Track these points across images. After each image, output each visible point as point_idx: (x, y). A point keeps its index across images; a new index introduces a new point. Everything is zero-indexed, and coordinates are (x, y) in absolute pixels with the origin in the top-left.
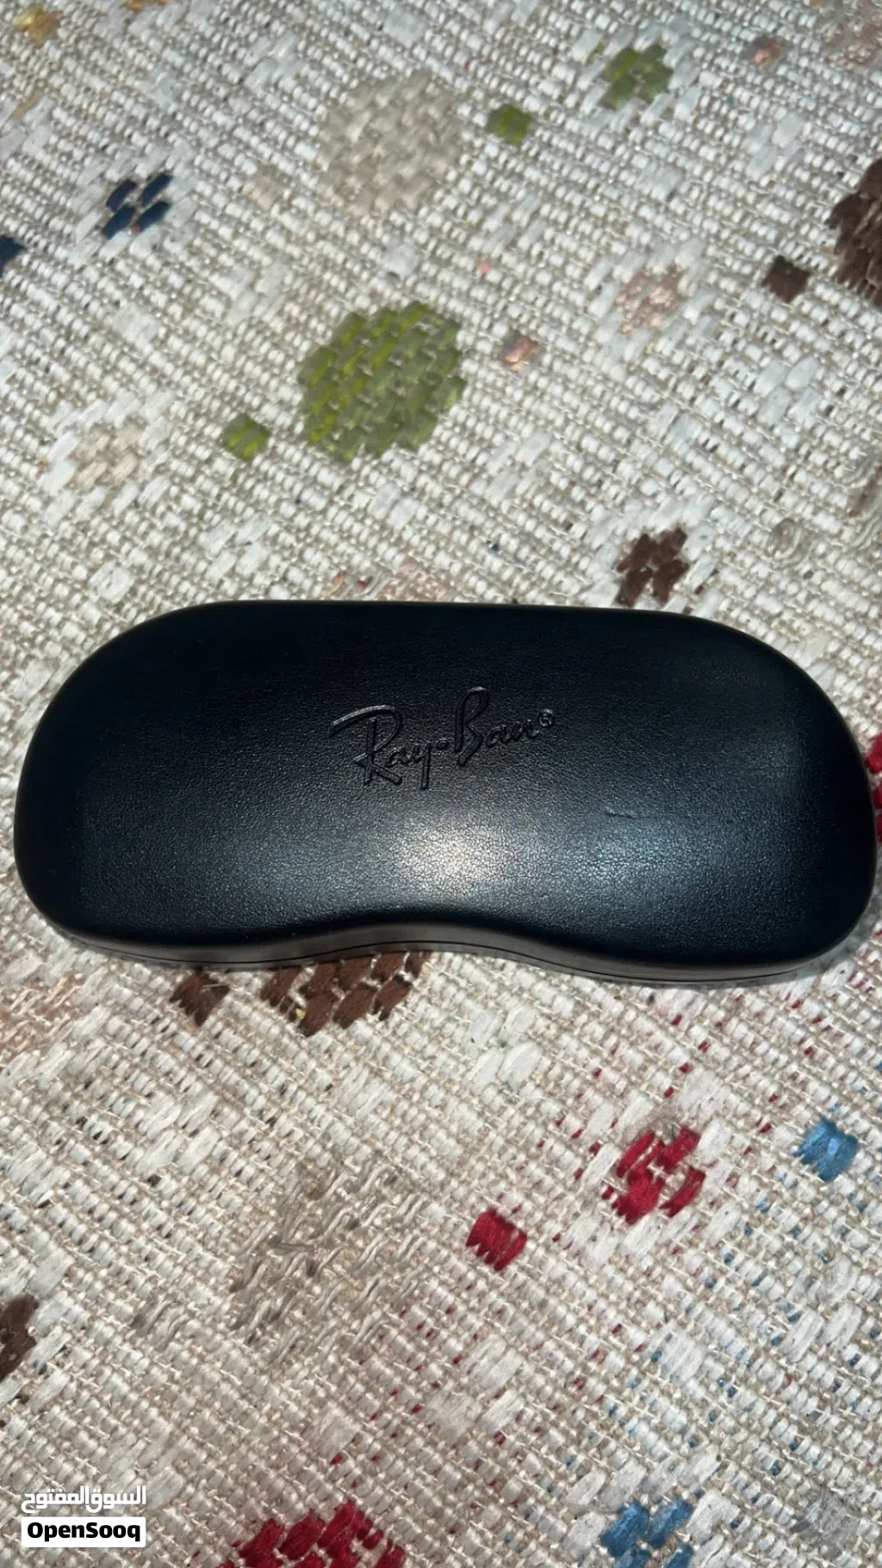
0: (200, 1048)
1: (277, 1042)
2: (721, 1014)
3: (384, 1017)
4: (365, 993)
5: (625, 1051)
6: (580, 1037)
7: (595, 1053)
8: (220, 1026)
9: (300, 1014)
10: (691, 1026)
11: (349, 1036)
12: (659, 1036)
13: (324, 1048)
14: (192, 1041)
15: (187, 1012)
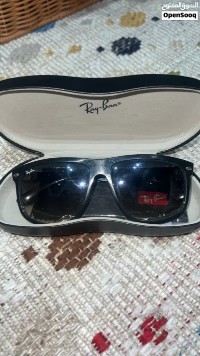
0: (26, 269)
1: (48, 271)
2: (177, 285)
3: (79, 269)
4: (75, 261)
5: (148, 291)
6: (135, 285)
7: (138, 290)
8: (33, 264)
9: (56, 263)
10: (168, 286)
11: (68, 273)
12: (158, 288)
13: (61, 275)
14: (24, 266)
15: (25, 258)
